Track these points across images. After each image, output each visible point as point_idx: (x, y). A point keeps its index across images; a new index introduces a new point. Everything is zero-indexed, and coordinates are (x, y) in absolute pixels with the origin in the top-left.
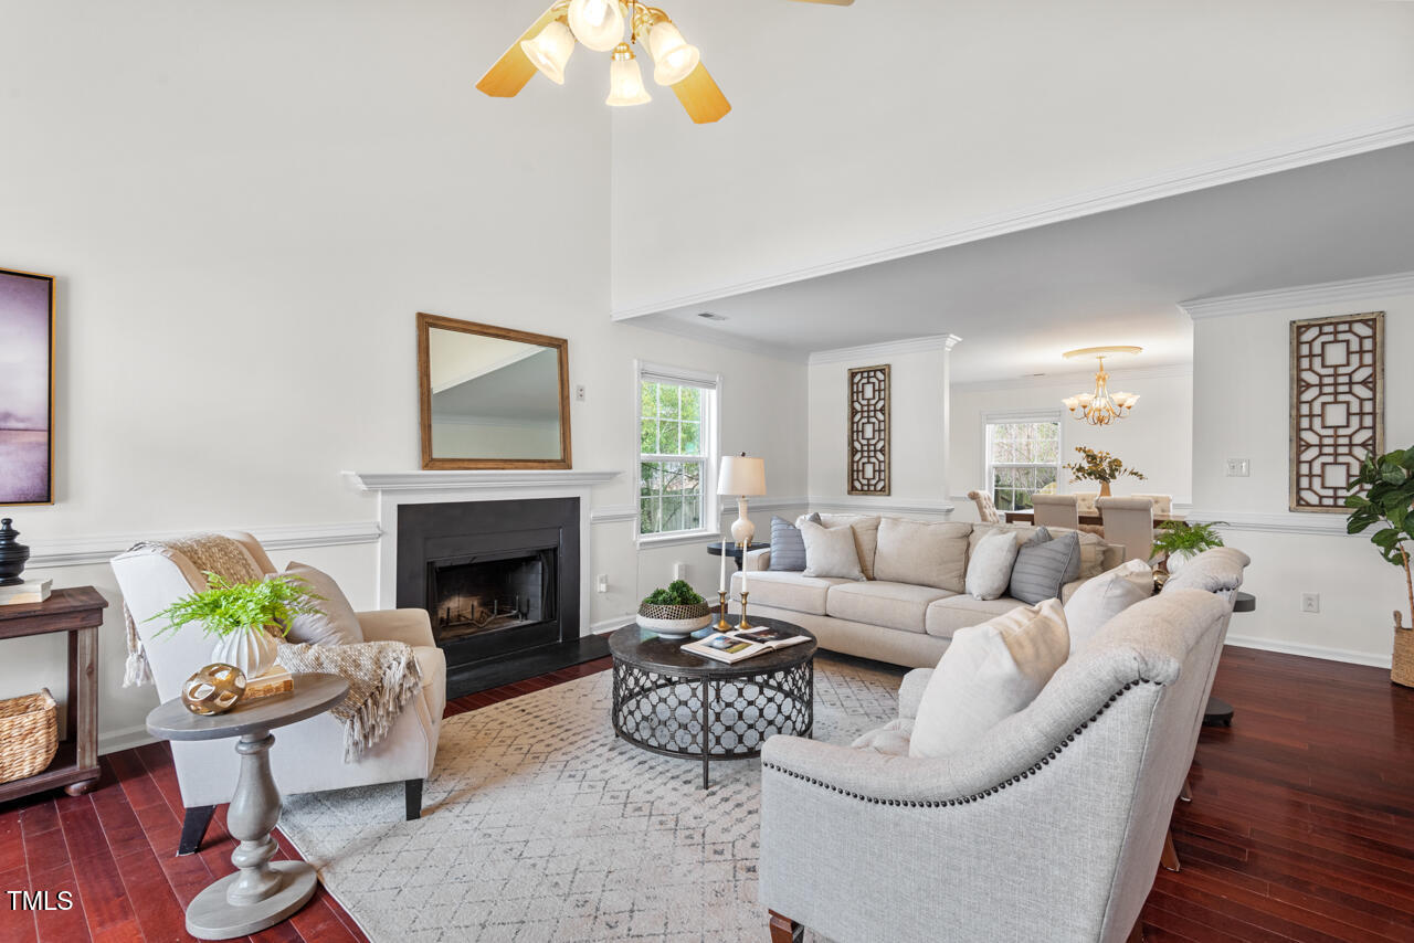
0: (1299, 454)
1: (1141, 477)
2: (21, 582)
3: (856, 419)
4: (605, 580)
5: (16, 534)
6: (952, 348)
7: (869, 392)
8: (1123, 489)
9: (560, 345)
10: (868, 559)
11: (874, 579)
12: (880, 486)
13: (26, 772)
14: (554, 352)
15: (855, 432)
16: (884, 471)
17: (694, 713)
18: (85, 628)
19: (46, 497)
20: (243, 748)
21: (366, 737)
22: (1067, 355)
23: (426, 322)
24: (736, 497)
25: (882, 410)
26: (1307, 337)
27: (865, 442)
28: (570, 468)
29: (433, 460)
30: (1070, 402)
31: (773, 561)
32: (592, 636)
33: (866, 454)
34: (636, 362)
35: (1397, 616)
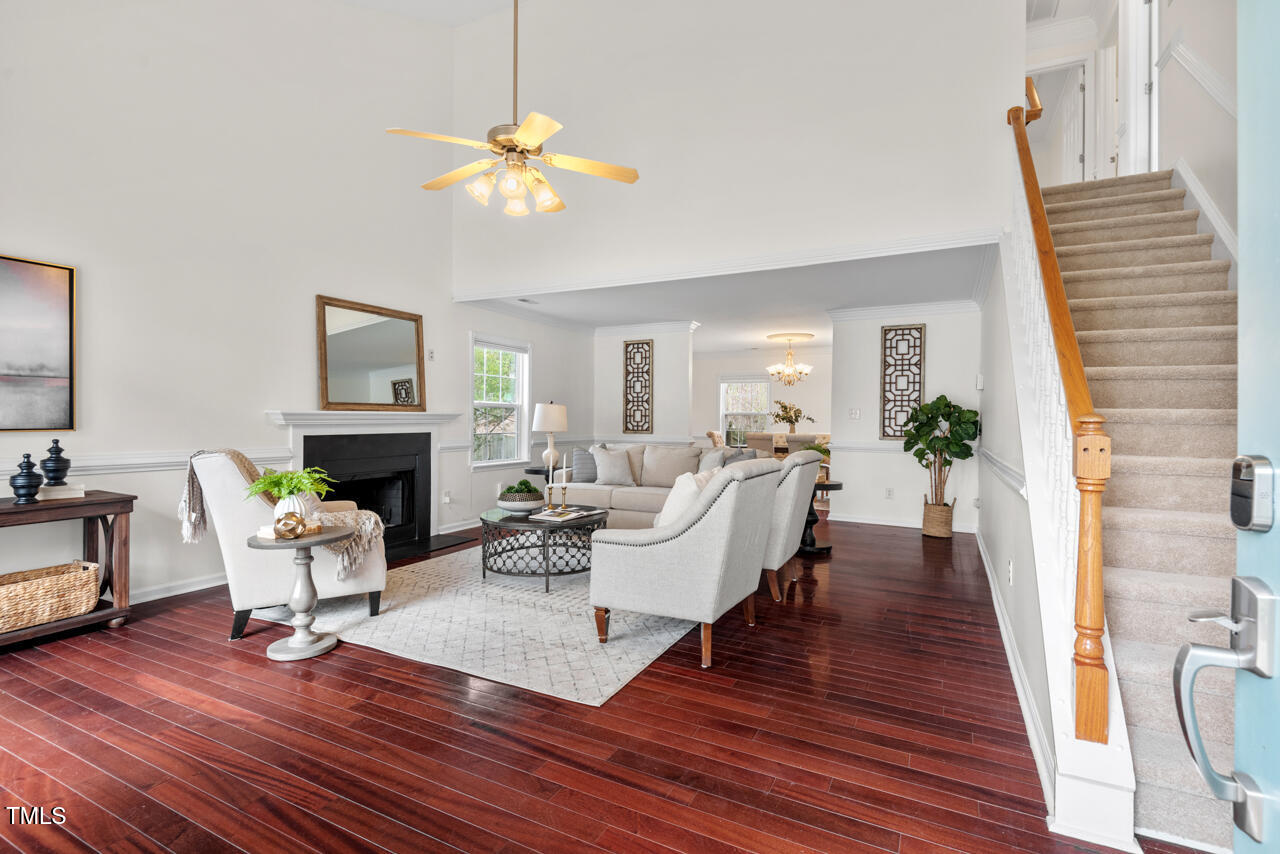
0: (884, 405)
1: (813, 421)
2: (65, 484)
3: (629, 378)
4: (448, 494)
5: (61, 450)
6: (695, 330)
7: (638, 359)
8: (803, 429)
9: (417, 319)
10: (638, 473)
11: (641, 485)
12: (645, 427)
13: (83, 610)
14: (413, 324)
15: (628, 387)
16: (648, 416)
17: (540, 563)
18: (122, 513)
19: (70, 426)
20: (298, 561)
21: (351, 564)
22: (769, 337)
23: (323, 302)
24: (546, 433)
25: (647, 372)
26: (890, 336)
27: (635, 395)
28: (424, 410)
29: (329, 403)
30: (772, 369)
31: (574, 476)
32: (439, 536)
33: (636, 404)
34: (470, 333)
35: (926, 496)
